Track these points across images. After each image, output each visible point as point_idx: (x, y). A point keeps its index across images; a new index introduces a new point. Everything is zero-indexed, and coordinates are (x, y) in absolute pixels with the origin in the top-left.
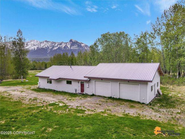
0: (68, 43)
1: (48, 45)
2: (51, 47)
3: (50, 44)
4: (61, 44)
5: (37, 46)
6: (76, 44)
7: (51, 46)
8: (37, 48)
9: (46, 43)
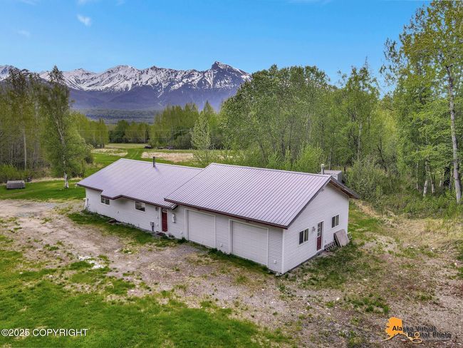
0: (207, 71)
1: (159, 78)
2: (167, 84)
3: (162, 74)
4: (190, 75)
5: (133, 80)
6: (229, 75)
7: (167, 81)
8: (133, 85)
9: (154, 73)
